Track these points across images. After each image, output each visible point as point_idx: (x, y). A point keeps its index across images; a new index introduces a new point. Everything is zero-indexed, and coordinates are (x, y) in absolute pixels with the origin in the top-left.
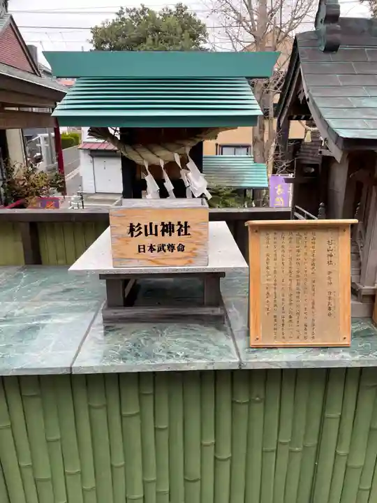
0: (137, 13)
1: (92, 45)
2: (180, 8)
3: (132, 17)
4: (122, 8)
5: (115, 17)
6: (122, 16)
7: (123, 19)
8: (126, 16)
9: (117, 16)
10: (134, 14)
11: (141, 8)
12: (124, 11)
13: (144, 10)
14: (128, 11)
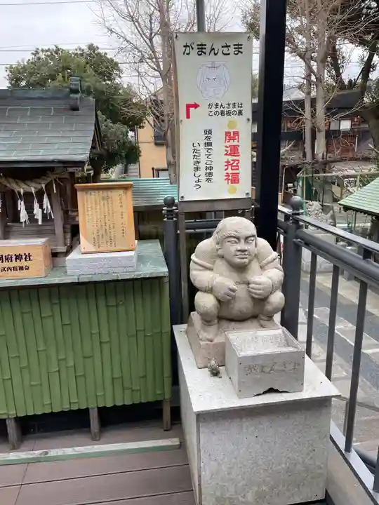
2: (91, 47)
3: (48, 56)
4: (37, 49)
5: (31, 57)
6: (37, 56)
7: (39, 58)
8: (42, 56)
9: (33, 56)
11: (55, 48)
12: (39, 51)
13: (58, 49)
14: (42, 50)
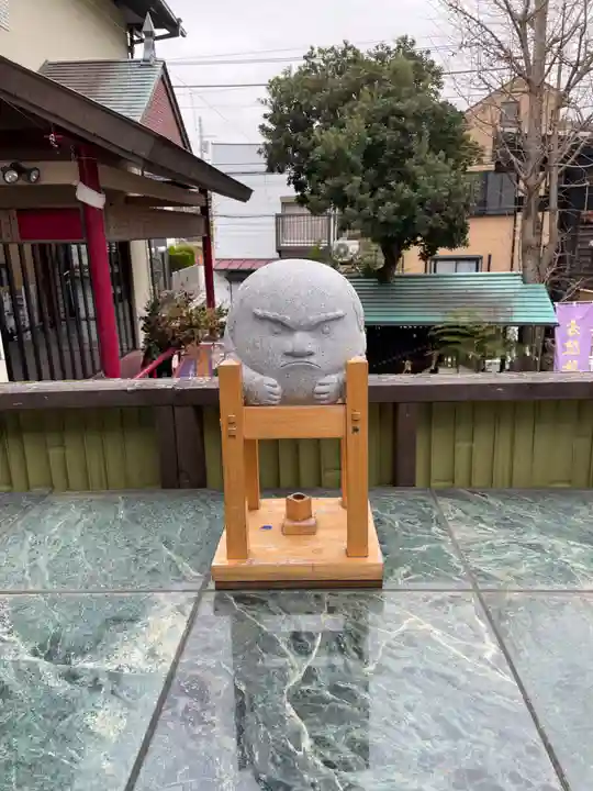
0: (336, 54)
1: (267, 107)
2: (404, 44)
4: (312, 48)
5: (302, 62)
6: (312, 61)
7: (313, 66)
8: (318, 60)
9: (305, 62)
10: (331, 55)
12: (316, 52)
13: (347, 49)
14: (320, 51)
